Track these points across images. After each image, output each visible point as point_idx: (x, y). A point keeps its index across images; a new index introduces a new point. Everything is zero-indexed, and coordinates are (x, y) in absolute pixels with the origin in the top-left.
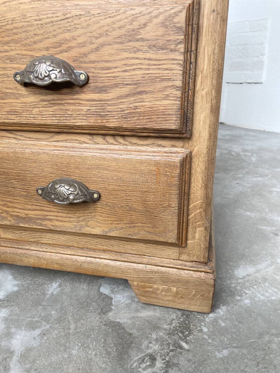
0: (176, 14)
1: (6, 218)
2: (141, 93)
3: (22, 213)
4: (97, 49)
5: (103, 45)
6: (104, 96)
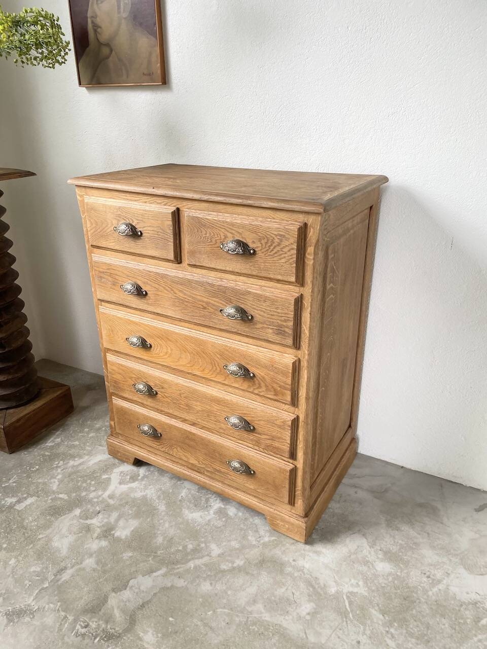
0: (288, 421)
1: (209, 468)
2: (275, 440)
3: (218, 468)
4: (259, 420)
5: (261, 420)
6: (259, 436)
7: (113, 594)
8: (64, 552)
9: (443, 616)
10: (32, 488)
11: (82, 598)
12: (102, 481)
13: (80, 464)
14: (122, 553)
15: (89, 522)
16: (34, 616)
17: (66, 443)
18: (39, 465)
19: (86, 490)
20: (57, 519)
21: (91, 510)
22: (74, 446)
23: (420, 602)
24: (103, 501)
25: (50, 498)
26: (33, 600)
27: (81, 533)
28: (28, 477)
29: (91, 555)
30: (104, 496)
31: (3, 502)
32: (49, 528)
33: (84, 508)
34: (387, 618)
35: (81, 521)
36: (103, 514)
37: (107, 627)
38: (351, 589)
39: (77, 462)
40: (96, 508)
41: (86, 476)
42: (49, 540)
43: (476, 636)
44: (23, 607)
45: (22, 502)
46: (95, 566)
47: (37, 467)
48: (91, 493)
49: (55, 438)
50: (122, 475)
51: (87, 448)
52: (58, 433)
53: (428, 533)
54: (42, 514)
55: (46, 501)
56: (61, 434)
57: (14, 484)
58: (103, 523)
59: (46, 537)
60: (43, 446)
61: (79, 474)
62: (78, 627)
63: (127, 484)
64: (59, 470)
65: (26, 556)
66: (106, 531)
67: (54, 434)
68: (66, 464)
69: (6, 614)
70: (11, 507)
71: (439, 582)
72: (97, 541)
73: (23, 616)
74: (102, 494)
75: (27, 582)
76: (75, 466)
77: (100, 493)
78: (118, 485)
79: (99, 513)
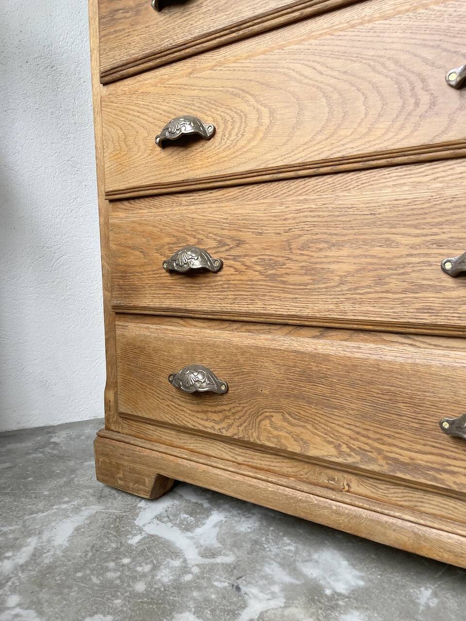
13: (35, 556)
15: (249, 614)
19: (134, 579)
21: (213, 597)
24: (207, 568)
30: (191, 562)
33: (191, 604)
36: (249, 583)
39: (23, 556)
40: (214, 587)
41: (86, 562)
48: (153, 577)
50: (166, 519)
51: (6, 529)
58: (280, 595)
63: (203, 524)
66: (312, 600)
76: (27, 564)
77: (177, 563)
78: (189, 534)
79: (238, 589)
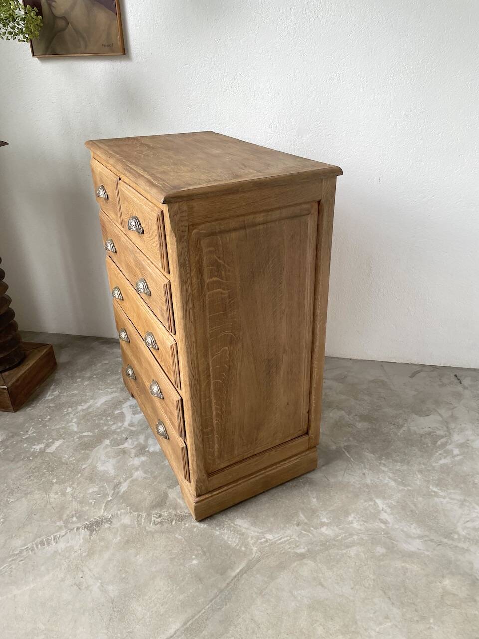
7: (170, 490)
8: (112, 472)
9: (412, 445)
10: (54, 434)
11: (146, 499)
12: (116, 415)
13: (89, 407)
14: (163, 462)
15: (122, 447)
16: (111, 522)
17: (65, 394)
18: (50, 415)
19: (106, 425)
20: (91, 451)
21: (119, 438)
22: (75, 395)
23: (394, 441)
24: (126, 430)
25: (75, 438)
26: (104, 511)
27: (119, 456)
28: (45, 426)
29: (137, 469)
30: (124, 426)
31: (33, 450)
32: (88, 459)
33: (112, 438)
34: (377, 455)
35: (114, 447)
36: (131, 438)
37: (177, 512)
38: (346, 444)
39: (85, 406)
40: (122, 436)
41: (100, 415)
42: (94, 468)
43: (437, 452)
44: (98, 518)
45: (51, 446)
46: (145, 475)
47: (49, 417)
48: (111, 426)
49: (53, 392)
50: (132, 407)
51: (88, 394)
52: (53, 387)
53: (384, 398)
54: (76, 450)
55: (73, 441)
56: (56, 388)
57: (35, 434)
58: (135, 445)
59: (89, 465)
60: (43, 400)
61: (92, 415)
62: (153, 518)
63: (140, 414)
64: (72, 416)
65: (79, 484)
66: (140, 450)
67: (50, 389)
68: (75, 410)
69: (85, 527)
70: (42, 452)
71: (402, 426)
72: (136, 459)
73: (102, 524)
74: (122, 425)
75: (91, 501)
76: (85, 410)
77: (120, 425)
78: (133, 416)
79: (127, 439)
